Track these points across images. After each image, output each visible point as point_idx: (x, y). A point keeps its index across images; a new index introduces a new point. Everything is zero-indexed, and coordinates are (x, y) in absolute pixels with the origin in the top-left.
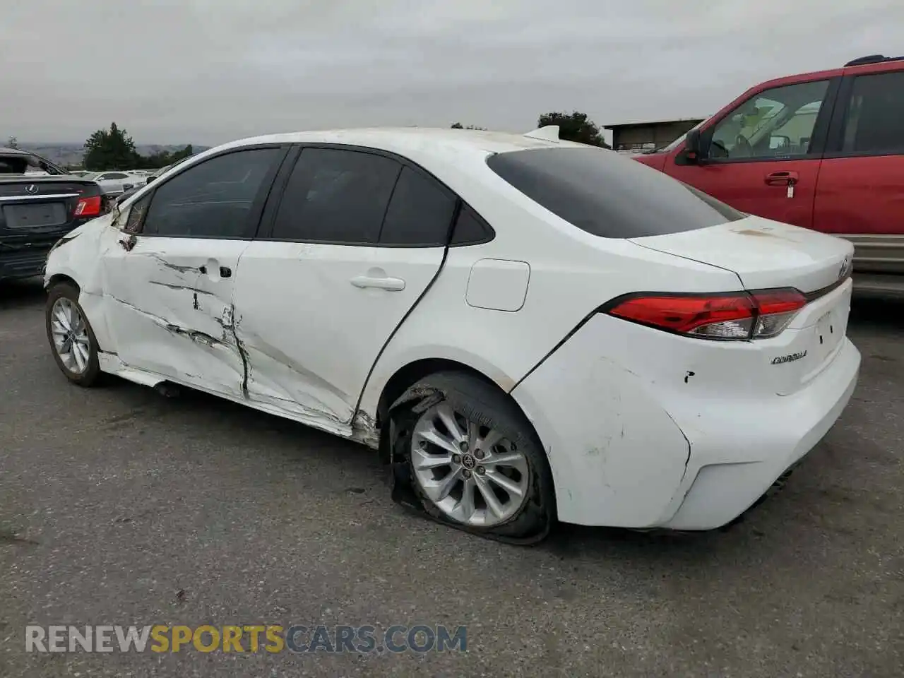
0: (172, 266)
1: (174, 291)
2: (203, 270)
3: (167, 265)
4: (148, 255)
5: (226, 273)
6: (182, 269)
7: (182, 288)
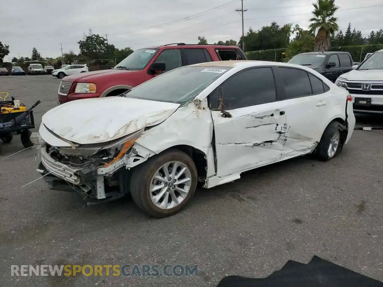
0: (258, 118)
1: (256, 128)
2: (272, 115)
3: (256, 118)
4: (246, 116)
5: (282, 113)
6: (262, 118)
7: (260, 126)
